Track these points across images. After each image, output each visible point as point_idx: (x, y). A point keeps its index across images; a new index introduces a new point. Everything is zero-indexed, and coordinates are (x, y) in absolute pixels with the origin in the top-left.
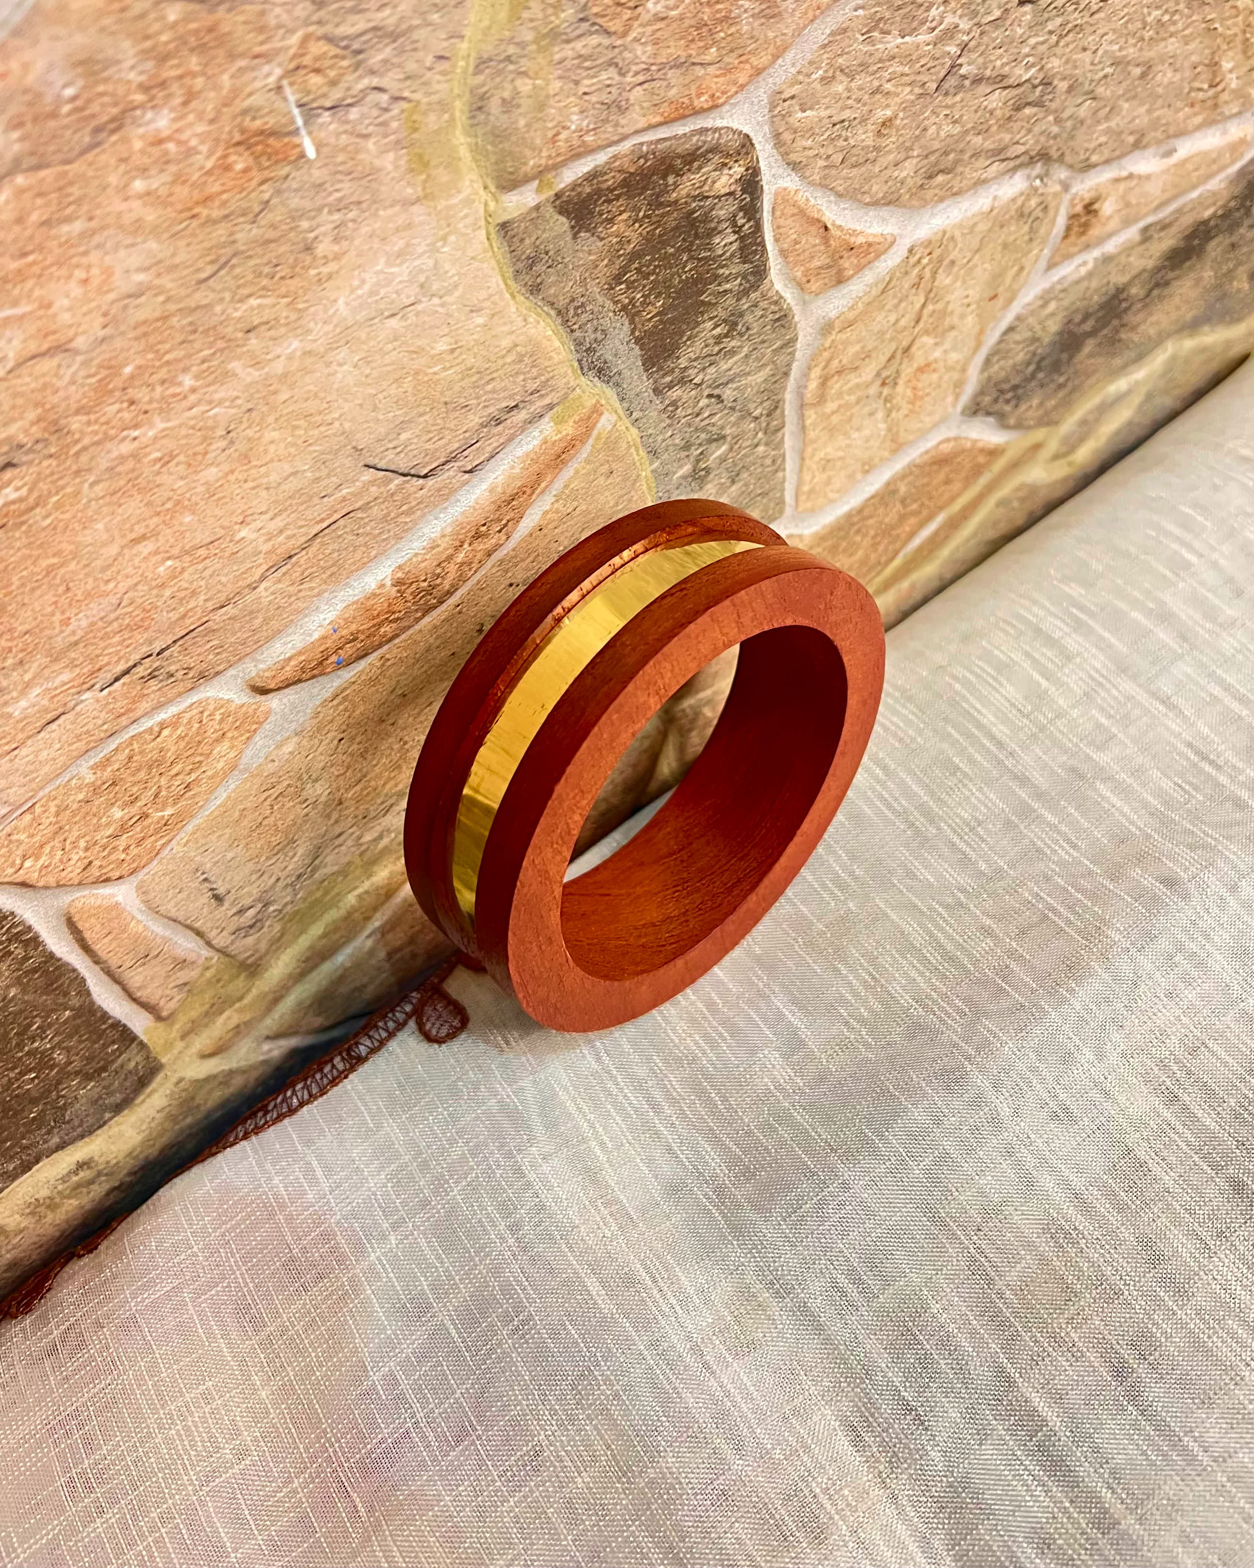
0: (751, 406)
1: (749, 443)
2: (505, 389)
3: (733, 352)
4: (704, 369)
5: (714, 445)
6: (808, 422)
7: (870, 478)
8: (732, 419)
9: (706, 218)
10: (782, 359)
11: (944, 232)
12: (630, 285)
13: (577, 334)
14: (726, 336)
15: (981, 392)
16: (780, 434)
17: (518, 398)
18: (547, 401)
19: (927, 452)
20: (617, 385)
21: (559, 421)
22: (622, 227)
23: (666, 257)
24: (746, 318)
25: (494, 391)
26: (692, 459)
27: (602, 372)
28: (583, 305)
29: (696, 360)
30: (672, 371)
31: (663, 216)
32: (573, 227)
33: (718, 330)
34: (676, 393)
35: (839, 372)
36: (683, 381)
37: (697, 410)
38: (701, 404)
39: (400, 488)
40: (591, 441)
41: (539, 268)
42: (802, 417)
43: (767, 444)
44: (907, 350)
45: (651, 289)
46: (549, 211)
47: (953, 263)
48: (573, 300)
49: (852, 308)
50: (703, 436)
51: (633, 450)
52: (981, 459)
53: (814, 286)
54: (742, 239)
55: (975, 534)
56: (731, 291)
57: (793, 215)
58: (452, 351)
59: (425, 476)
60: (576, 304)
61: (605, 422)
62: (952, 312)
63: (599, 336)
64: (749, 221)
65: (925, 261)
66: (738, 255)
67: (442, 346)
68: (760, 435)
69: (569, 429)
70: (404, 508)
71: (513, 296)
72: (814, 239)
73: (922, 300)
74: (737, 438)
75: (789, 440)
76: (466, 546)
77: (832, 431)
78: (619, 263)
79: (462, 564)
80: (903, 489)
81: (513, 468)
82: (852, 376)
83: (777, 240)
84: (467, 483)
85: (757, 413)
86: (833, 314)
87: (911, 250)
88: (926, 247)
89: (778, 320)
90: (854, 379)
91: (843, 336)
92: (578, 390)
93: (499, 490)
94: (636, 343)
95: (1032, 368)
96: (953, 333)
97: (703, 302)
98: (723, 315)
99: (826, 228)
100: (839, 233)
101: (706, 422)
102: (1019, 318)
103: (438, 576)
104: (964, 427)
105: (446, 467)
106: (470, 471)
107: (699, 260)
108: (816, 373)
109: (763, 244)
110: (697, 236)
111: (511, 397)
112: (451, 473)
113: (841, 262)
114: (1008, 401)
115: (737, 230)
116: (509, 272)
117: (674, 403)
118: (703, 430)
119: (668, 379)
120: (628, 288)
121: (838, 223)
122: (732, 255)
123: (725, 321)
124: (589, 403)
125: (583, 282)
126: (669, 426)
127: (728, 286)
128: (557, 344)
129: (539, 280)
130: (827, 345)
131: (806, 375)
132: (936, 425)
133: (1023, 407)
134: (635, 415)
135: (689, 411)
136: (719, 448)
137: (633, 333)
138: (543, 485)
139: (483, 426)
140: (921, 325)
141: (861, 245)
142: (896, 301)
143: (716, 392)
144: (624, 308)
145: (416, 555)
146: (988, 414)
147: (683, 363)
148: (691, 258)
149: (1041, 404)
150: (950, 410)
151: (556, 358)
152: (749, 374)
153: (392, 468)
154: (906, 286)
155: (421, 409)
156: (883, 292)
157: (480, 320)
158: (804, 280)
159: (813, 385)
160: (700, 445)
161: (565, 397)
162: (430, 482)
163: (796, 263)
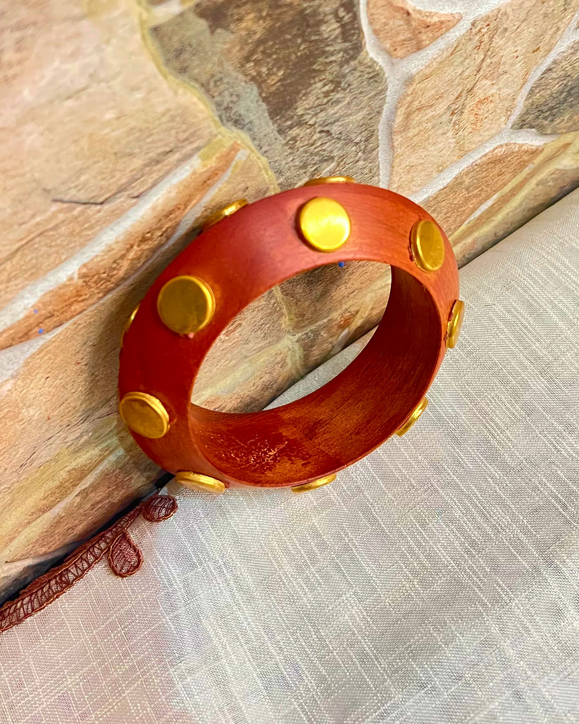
0: (353, 136)
1: (352, 160)
2: (161, 140)
3: (338, 102)
4: (316, 114)
5: (325, 164)
6: (396, 144)
7: (443, 175)
8: (339, 145)
9: (315, 13)
10: (375, 103)
11: (499, 10)
12: (257, 63)
13: (217, 99)
14: (332, 91)
15: (527, 113)
16: (375, 153)
17: (172, 145)
18: (195, 145)
19: (485, 155)
20: (250, 130)
21: (205, 158)
22: (250, 23)
23: (286, 41)
24: (347, 78)
25: (153, 142)
26: (308, 174)
27: (237, 122)
28: (221, 79)
29: (309, 109)
30: (292, 117)
31: (281, 14)
32: (210, 27)
33: (327, 88)
34: (295, 132)
35: (419, 109)
36: (300, 123)
37: (311, 141)
38: (315, 138)
39: (82, 213)
40: (230, 169)
41: (185, 56)
42: (391, 140)
43: (365, 160)
44: (470, 91)
45: (273, 65)
46: (192, 17)
47: (506, 30)
48: (212, 76)
49: (428, 66)
50: (317, 158)
51: (263, 172)
52: (525, 158)
53: (399, 53)
54: (343, 26)
55: (520, 205)
56: (335, 61)
57: (383, 6)
58: (118, 118)
59: (102, 203)
60: (216, 78)
61: (241, 156)
62: (505, 63)
63: (234, 98)
64: (348, 13)
65: (483, 31)
66: (340, 37)
67: (110, 115)
68: (360, 154)
69: (212, 163)
70: (86, 225)
71: (165, 77)
72: (399, 22)
73: (482, 57)
74: (342, 158)
75: (382, 155)
76: (135, 247)
77: (414, 148)
78: (247, 48)
79: (132, 260)
80: (467, 181)
81: (170, 192)
82: (429, 111)
83: (370, 23)
84: (134, 205)
85: (357, 140)
86: (414, 71)
87: (473, 24)
88: (485, 21)
89: (372, 77)
90: (430, 113)
91: (422, 86)
92: (219, 137)
93: (160, 208)
94: (263, 101)
95: (564, 95)
96: (506, 76)
97: (314, 70)
98: (330, 77)
99: (408, 14)
100: (419, 16)
101: (319, 149)
102: (555, 62)
103: (114, 269)
104: (513, 136)
105: (118, 196)
106: (137, 197)
107: (311, 42)
108: (401, 112)
109: (360, 29)
110: (308, 26)
111: (167, 145)
112: (122, 199)
113: (420, 36)
114: (545, 118)
115: (339, 19)
116: (161, 60)
117: (294, 139)
118: (317, 154)
119: (289, 123)
120: (255, 65)
121: (418, 8)
122: (336, 37)
123: (331, 81)
124: (228, 144)
125: (221, 63)
126: (290, 154)
127: (333, 58)
128: (201, 106)
129: (185, 65)
130: (409, 93)
131: (394, 113)
132: (492, 137)
133: (558, 121)
134: (264, 149)
135: (306, 143)
136: (328, 165)
137: (260, 94)
138: (194, 202)
139: (145, 166)
140: (481, 73)
141: (435, 24)
142: (462, 59)
143: (326, 128)
144: (253, 79)
145: (97, 256)
146: (531, 127)
147: (300, 111)
148: (304, 41)
149: (571, 118)
150: (503, 126)
151: (201, 116)
152: (351, 115)
153: (75, 199)
154: (470, 49)
155: (96, 159)
156: (452, 54)
157: (139, 95)
158: (392, 49)
159: (399, 120)
160: (315, 164)
161: (209, 141)
162: (106, 207)
163: (385, 39)
